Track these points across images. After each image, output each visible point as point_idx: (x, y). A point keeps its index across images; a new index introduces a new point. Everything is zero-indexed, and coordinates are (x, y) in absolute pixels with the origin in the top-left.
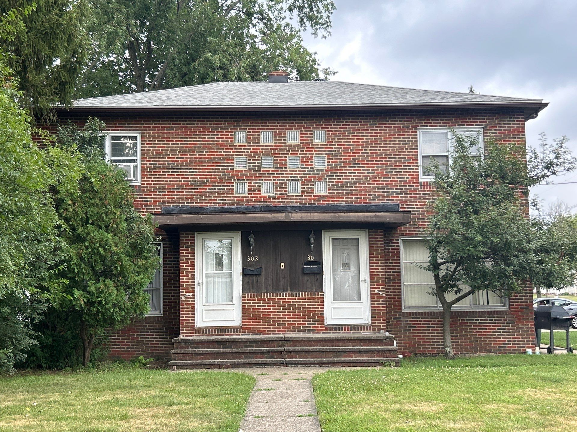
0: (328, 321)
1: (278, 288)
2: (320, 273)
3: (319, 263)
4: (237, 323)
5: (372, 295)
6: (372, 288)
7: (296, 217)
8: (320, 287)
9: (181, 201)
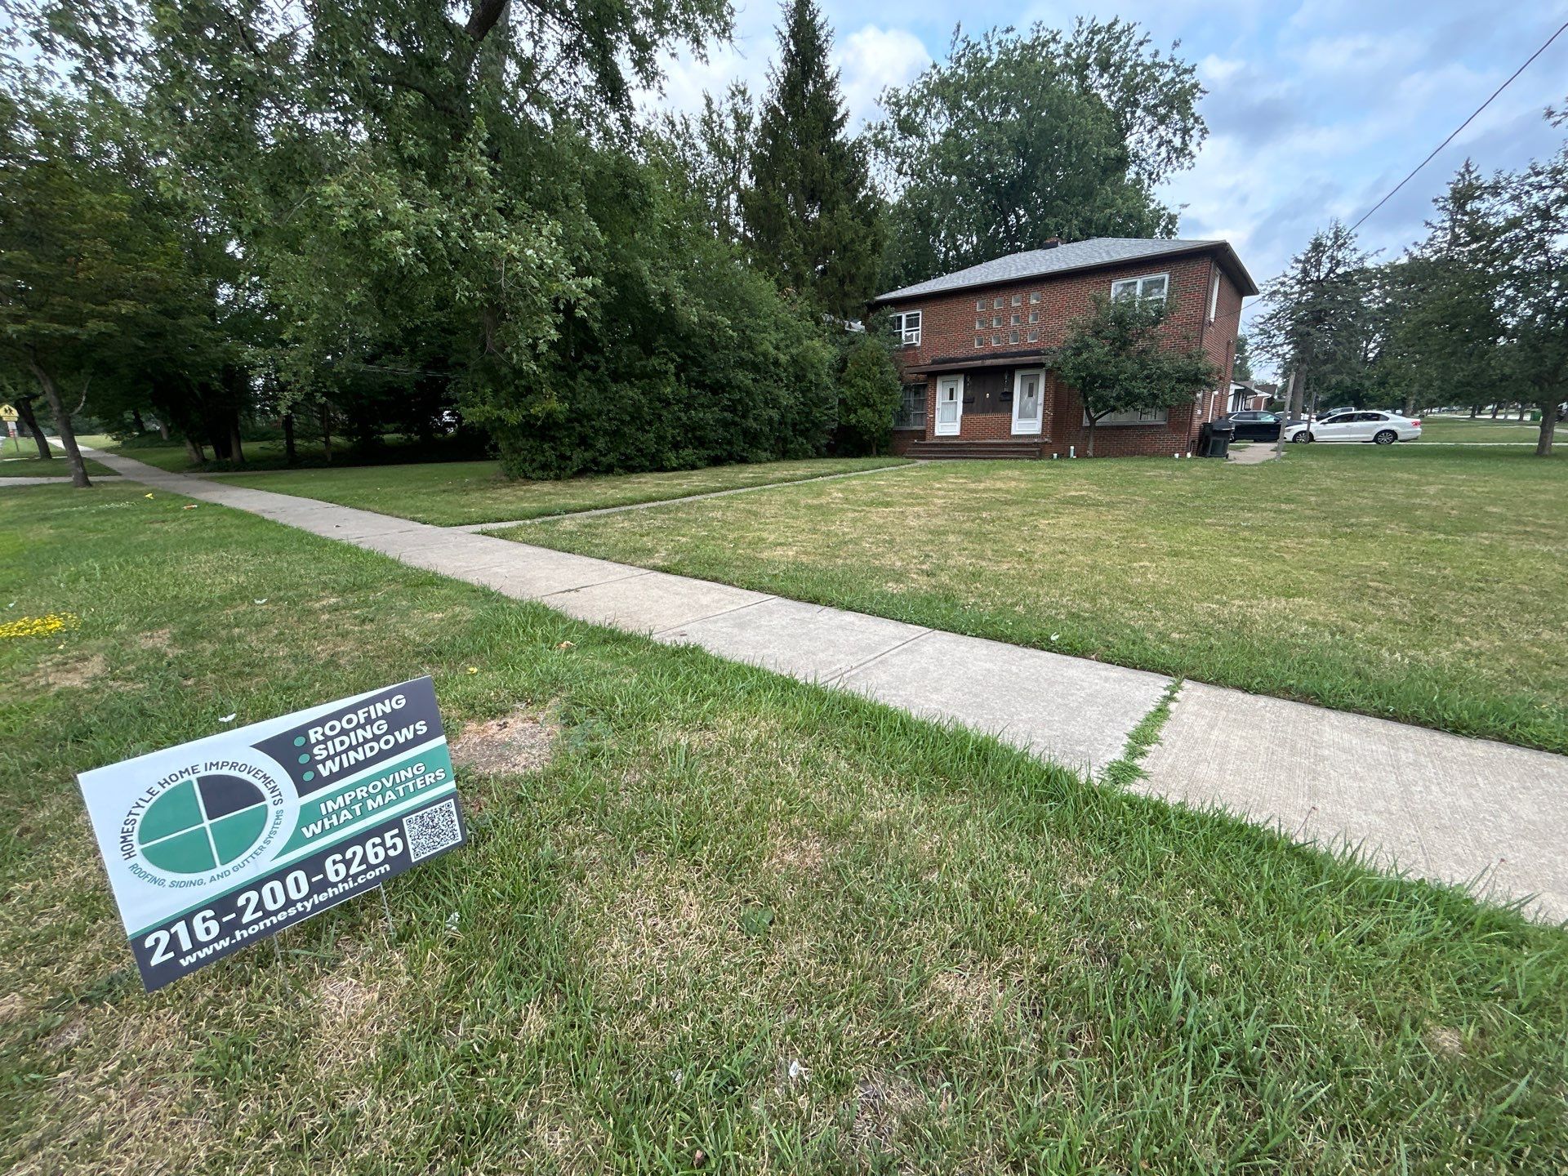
0: (1013, 432)
1: (984, 411)
2: (1011, 400)
3: (1011, 394)
4: (958, 433)
5: (1044, 414)
6: (1044, 410)
7: (988, 362)
8: (1011, 410)
9: (942, 355)
